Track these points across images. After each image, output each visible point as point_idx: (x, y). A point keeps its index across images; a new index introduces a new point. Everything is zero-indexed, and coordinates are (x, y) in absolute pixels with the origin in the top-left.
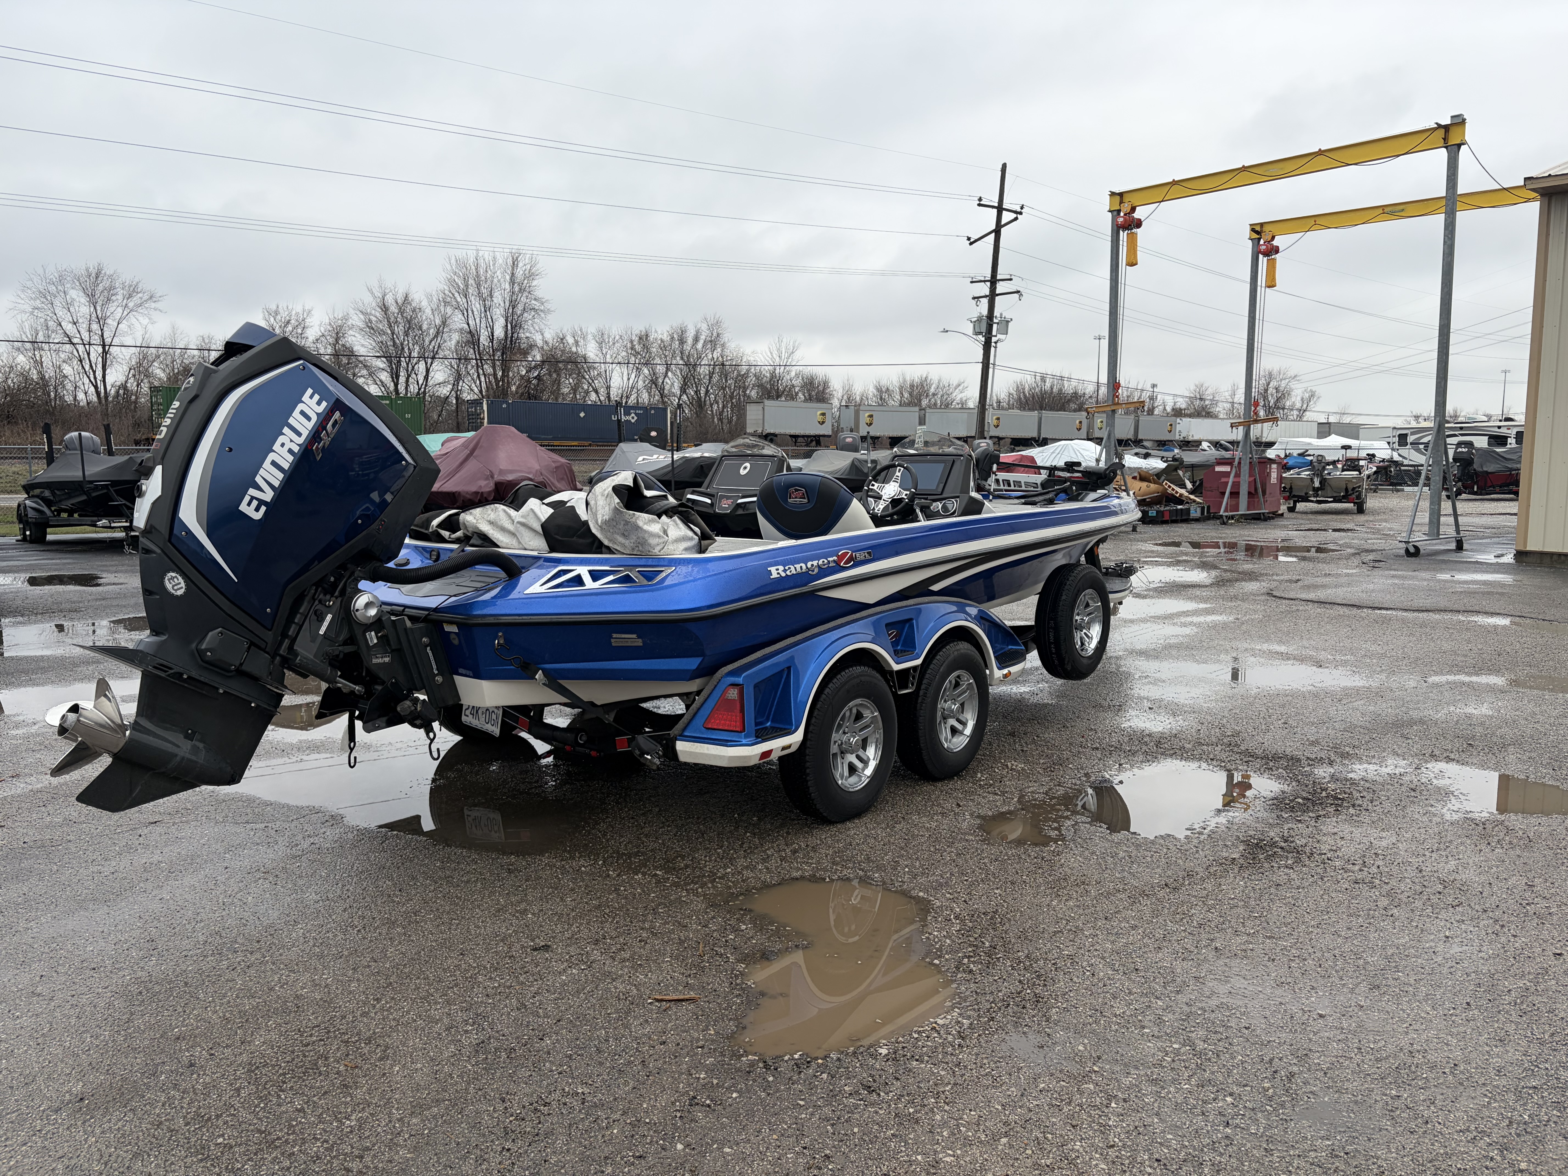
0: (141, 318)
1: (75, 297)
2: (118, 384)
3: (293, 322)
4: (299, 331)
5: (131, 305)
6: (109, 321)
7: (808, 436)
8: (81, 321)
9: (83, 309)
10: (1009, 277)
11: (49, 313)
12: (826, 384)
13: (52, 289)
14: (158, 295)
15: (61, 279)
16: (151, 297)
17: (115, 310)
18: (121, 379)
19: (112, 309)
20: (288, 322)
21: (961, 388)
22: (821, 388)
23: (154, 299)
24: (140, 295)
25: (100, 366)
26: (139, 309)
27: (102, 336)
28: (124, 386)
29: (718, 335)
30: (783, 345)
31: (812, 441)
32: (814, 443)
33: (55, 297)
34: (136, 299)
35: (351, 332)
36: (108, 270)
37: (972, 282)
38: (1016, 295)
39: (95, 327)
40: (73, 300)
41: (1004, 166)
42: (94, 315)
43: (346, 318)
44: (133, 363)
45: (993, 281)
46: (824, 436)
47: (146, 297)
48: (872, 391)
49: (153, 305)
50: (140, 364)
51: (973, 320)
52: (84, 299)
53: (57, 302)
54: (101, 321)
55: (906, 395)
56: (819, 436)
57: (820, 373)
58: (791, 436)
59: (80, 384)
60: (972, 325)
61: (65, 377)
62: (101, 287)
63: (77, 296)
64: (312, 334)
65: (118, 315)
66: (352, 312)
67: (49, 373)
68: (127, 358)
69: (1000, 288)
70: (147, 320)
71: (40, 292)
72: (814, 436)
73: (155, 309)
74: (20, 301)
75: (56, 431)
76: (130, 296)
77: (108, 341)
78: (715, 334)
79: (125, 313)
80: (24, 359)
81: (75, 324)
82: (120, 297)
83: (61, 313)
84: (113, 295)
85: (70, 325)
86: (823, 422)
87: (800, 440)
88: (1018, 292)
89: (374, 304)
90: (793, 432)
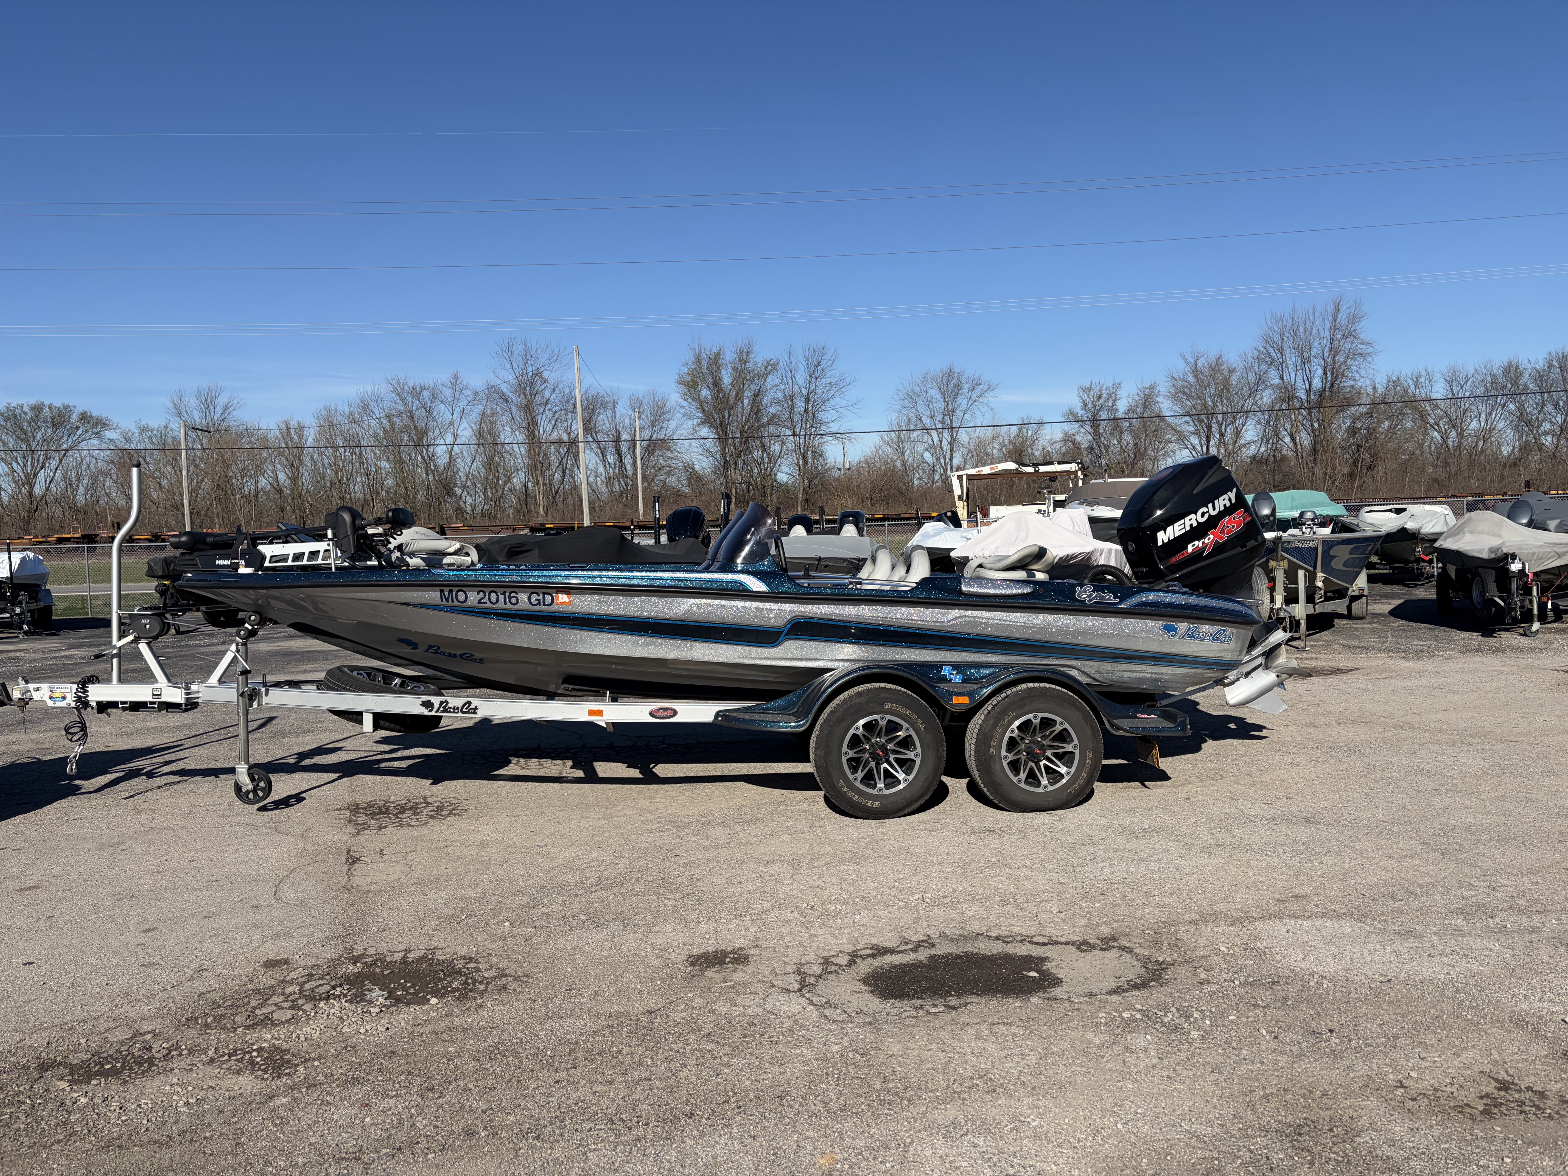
26: (980, 400)
76: (973, 389)
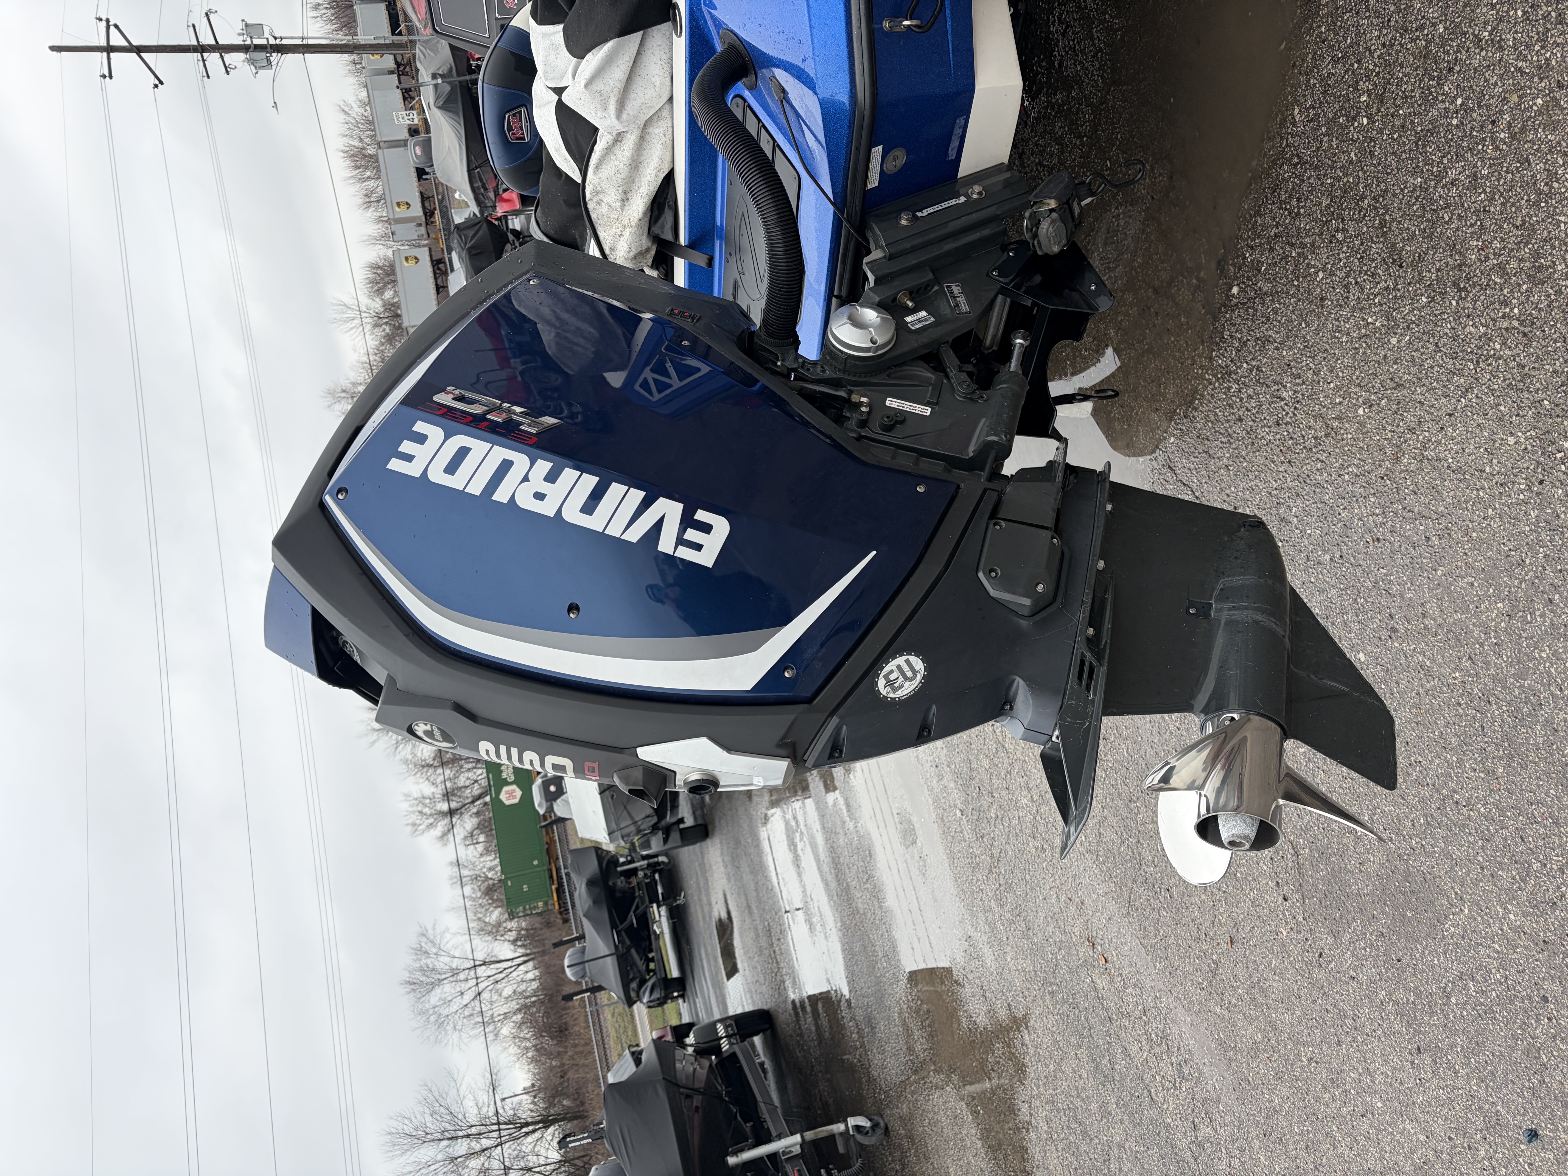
0: (446, 940)
1: (437, 999)
2: (512, 947)
3: (419, 809)
4: (428, 801)
5: (434, 950)
6: (454, 966)
7: (435, 273)
8: (459, 989)
9: (448, 989)
10: (191, 29)
11: (456, 1017)
12: (375, 267)
13: (433, 1019)
14: (420, 930)
15: (422, 1013)
16: (423, 935)
17: (442, 963)
18: (507, 945)
19: (442, 965)
20: (420, 812)
21: (347, 109)
22: (380, 271)
23: (425, 932)
24: (423, 944)
25: (498, 965)
27: (469, 969)
28: (514, 942)
29: (344, 391)
30: (339, 316)
31: (439, 269)
32: (441, 266)
33: (440, 1014)
34: (428, 947)
35: (419, 755)
36: (406, 976)
37: (208, 77)
38: (212, 17)
39: (462, 976)
40: (440, 999)
41: (53, 48)
42: (451, 979)
43: (406, 762)
44: (490, 938)
45: (201, 49)
46: (431, 256)
47: (424, 939)
48: (371, 213)
49: (430, 932)
50: (490, 933)
51: (254, 71)
52: (438, 991)
53: (445, 1012)
54: (455, 972)
55: (368, 174)
56: (432, 261)
57: (361, 275)
58: (438, 293)
59: (519, 979)
60: (261, 72)
61: (514, 992)
62: (423, 979)
63: (435, 997)
64: (428, 790)
65: (446, 959)
66: (398, 757)
67: (514, 1005)
68: (486, 944)
69: (207, 39)
70: (447, 934)
71: (439, 1027)
72: (433, 267)
73: (434, 929)
74: (450, 1043)
75: (567, 990)
77: (472, 963)
78: (344, 395)
79: (443, 953)
80: (505, 1028)
81: (462, 994)
82: (429, 961)
83: (455, 1007)
84: (428, 967)
85: (465, 997)
86: (416, 258)
87: (439, 282)
88: (207, 14)
89: (387, 738)
90: (433, 291)
